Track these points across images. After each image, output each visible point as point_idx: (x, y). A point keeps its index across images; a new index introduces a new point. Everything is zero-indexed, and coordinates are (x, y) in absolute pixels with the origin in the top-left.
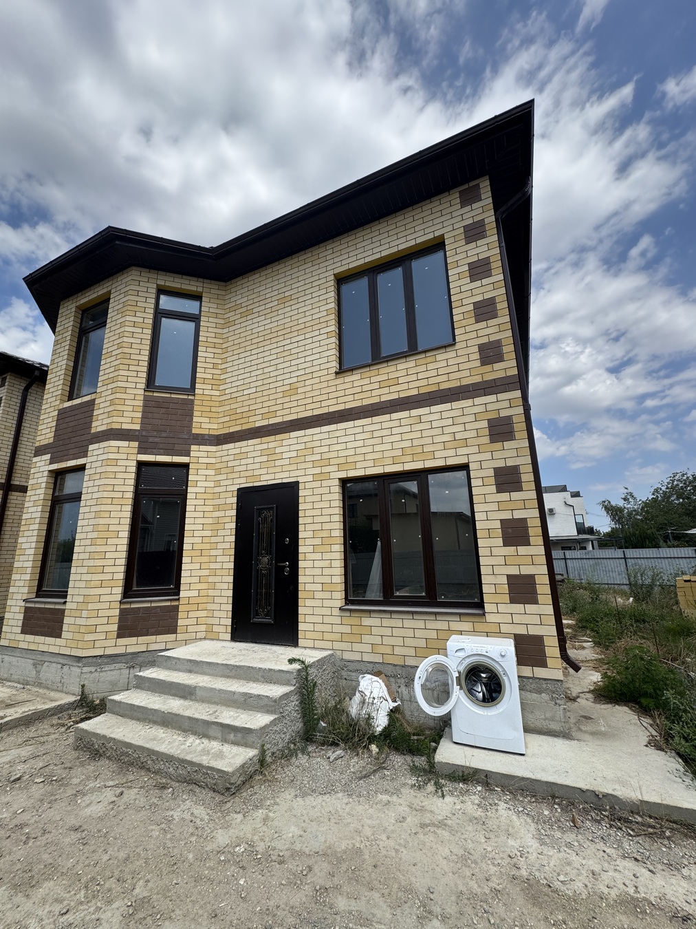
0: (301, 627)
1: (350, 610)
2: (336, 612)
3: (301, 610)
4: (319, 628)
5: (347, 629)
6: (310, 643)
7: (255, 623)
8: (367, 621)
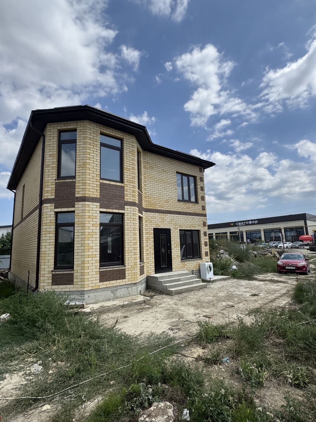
0: (173, 266)
1: (183, 261)
2: (180, 262)
3: (173, 263)
4: (177, 266)
5: (182, 265)
6: (175, 270)
7: (162, 267)
8: (186, 263)
